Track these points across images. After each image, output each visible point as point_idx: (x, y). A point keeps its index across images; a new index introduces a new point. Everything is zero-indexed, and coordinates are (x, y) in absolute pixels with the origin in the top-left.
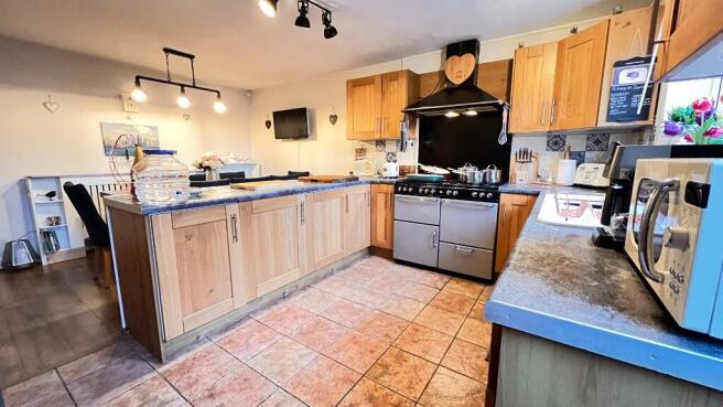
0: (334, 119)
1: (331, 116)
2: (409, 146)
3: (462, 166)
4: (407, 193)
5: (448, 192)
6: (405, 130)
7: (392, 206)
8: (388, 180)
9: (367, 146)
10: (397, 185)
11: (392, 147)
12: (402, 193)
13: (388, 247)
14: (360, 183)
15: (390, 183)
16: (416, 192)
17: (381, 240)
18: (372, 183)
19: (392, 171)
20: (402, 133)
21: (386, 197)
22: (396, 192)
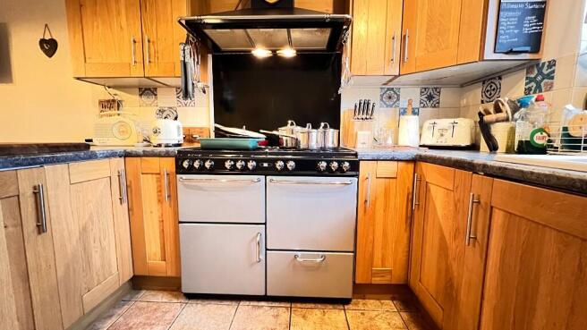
0: (49, 47)
1: (42, 42)
2: (198, 94)
3: (286, 124)
4: (202, 171)
5: (280, 165)
6: (190, 61)
7: (173, 197)
8: (163, 149)
9: (121, 95)
10: (180, 157)
11: (167, 99)
12: (191, 170)
13: (171, 273)
14: (93, 156)
15: (167, 155)
16: (218, 169)
17: (155, 260)
18: (127, 155)
19: (171, 134)
20: (185, 64)
21: (159, 181)
22: (180, 170)
